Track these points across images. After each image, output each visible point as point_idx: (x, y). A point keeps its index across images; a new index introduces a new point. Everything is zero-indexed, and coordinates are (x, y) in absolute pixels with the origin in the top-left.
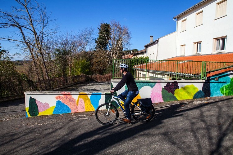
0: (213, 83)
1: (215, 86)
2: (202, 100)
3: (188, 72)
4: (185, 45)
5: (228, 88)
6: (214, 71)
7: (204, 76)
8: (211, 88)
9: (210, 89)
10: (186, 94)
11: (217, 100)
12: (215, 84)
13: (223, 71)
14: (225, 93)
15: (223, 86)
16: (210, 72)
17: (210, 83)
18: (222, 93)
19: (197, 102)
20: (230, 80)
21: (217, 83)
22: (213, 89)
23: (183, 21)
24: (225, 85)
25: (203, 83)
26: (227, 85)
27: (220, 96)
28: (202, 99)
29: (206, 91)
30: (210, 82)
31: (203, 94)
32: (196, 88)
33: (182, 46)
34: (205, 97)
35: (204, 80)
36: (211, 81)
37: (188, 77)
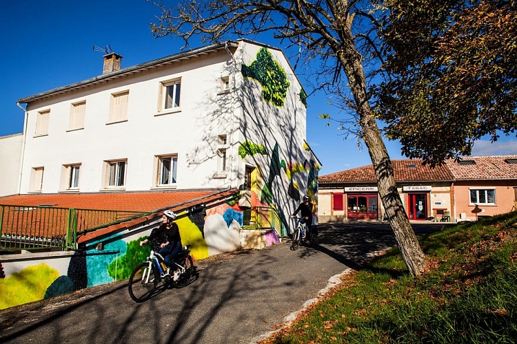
0: (93, 257)
1: (96, 263)
2: (67, 300)
3: (37, 234)
4: (43, 168)
5: (123, 263)
6: (95, 230)
7: (73, 242)
8: (88, 268)
9: (86, 269)
10: (26, 289)
11: (100, 293)
12: (97, 258)
13: (112, 229)
14: (118, 276)
15: (112, 261)
16: (86, 232)
17: (87, 257)
18: (111, 275)
19: (51, 307)
20: (127, 246)
21: (100, 256)
22: (92, 269)
23: (41, 113)
24: (117, 258)
25: (70, 258)
26: (120, 257)
27: (107, 282)
28: (68, 296)
29: (78, 275)
30: (86, 255)
31: (71, 283)
32: (52, 272)
33: (36, 169)
34: (75, 290)
35: (73, 250)
36: (88, 252)
37: (36, 246)
